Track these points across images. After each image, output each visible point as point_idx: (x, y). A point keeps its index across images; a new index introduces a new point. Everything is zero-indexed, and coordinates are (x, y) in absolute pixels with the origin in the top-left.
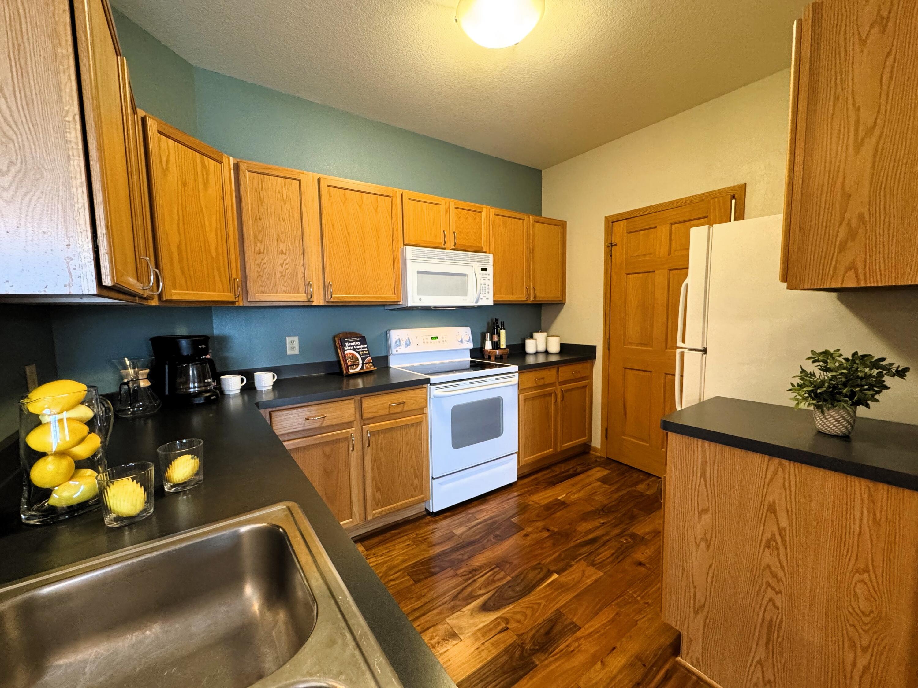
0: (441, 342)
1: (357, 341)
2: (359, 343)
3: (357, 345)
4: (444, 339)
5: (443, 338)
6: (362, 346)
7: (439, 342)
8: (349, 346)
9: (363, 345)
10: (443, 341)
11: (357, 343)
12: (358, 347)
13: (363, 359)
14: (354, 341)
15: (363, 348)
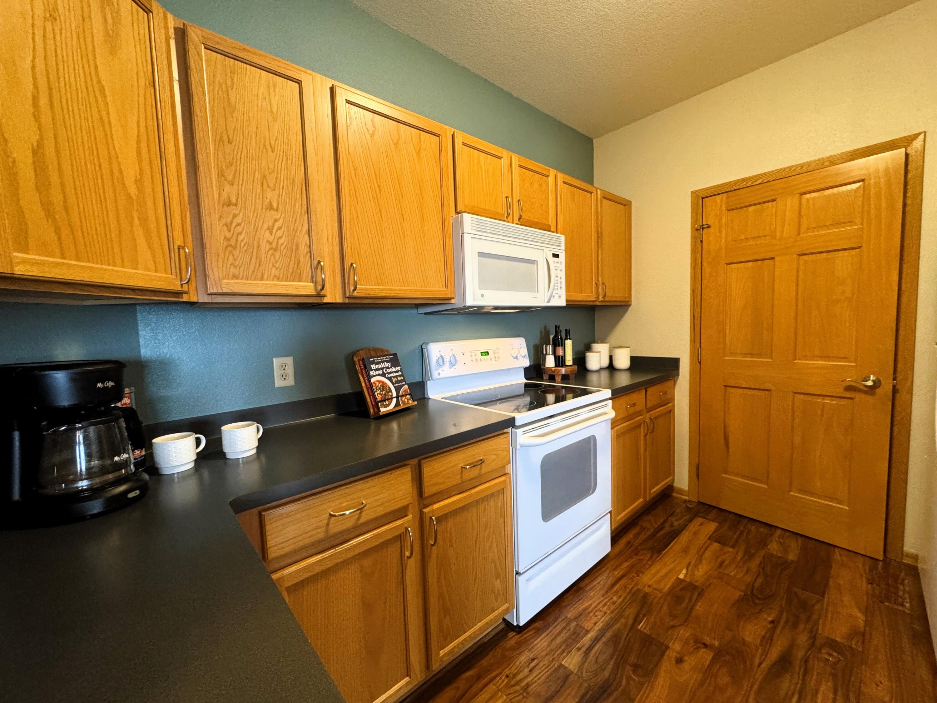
0: (493, 359)
1: (387, 362)
2: (390, 364)
3: (388, 368)
4: (496, 356)
5: (494, 353)
6: (393, 369)
7: (491, 359)
8: (376, 370)
9: (395, 367)
10: (495, 358)
11: (387, 365)
12: (389, 371)
13: (398, 389)
14: (383, 362)
15: (396, 372)
